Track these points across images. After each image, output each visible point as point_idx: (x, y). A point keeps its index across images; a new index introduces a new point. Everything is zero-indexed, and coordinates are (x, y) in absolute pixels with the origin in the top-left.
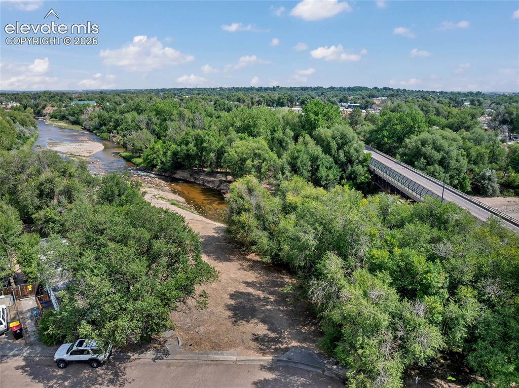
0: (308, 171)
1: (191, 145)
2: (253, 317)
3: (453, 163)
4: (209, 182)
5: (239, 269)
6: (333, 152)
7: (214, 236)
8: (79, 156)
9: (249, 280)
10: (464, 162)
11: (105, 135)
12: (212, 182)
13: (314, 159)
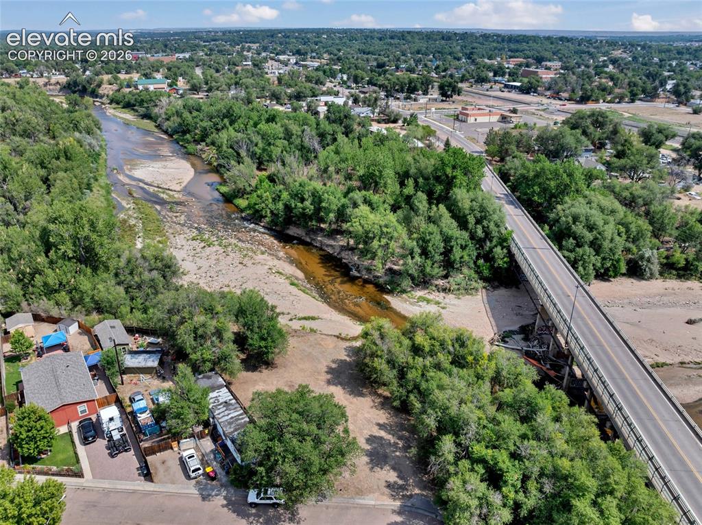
0: (441, 254)
1: (307, 203)
2: (386, 463)
3: (606, 245)
4: (327, 246)
5: (372, 407)
6: (470, 226)
7: (346, 360)
8: (169, 189)
9: (381, 422)
10: (620, 242)
11: (191, 147)
12: (331, 246)
13: (447, 240)
